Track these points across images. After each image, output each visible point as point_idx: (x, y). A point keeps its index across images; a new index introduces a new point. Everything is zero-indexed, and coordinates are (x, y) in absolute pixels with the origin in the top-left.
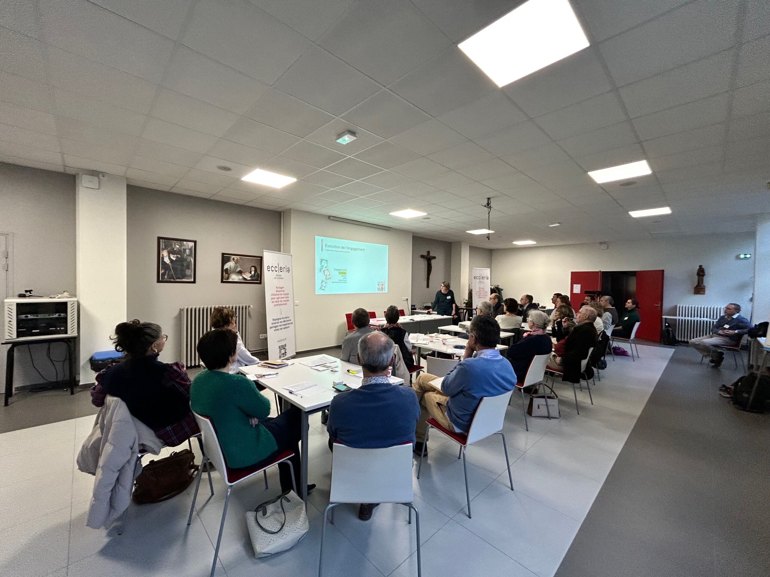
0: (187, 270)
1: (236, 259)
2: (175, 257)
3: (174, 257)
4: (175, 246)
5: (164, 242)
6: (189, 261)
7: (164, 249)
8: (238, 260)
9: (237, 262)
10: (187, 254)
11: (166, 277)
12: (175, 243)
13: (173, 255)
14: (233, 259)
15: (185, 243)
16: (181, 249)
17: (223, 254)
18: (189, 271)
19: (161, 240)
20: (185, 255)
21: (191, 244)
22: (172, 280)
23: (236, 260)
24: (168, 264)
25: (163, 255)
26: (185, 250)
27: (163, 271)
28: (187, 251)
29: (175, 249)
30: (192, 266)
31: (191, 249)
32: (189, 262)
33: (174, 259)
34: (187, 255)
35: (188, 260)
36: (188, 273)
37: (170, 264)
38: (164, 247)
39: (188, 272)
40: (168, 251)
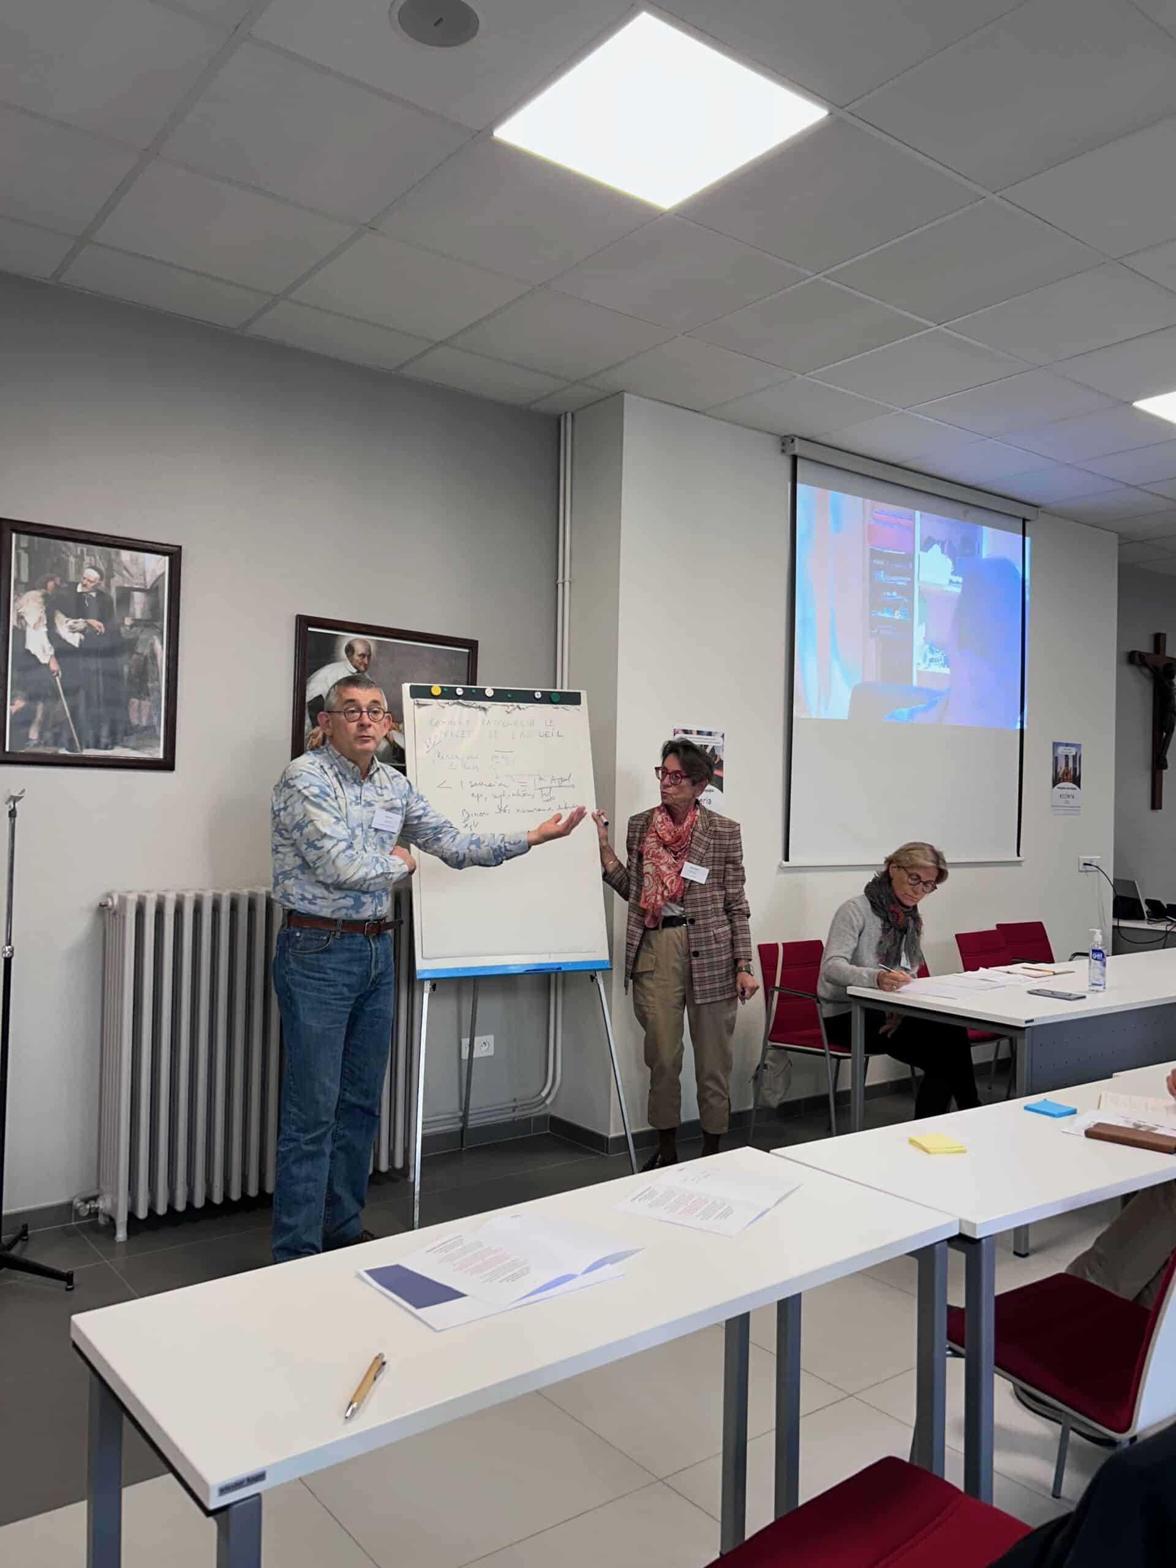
0: (135, 701)
1: (359, 648)
2: (82, 632)
3: (73, 630)
4: (79, 571)
5: (26, 550)
6: (147, 652)
7: (30, 587)
8: (369, 657)
9: (366, 666)
10: (138, 616)
11: (34, 734)
12: (80, 558)
13: (71, 622)
14: (350, 650)
15: (126, 555)
16: (108, 585)
17: (304, 622)
18: (146, 704)
19: (14, 535)
20: (128, 621)
21: (158, 565)
22: (63, 751)
23: (363, 655)
24: (47, 665)
25: (20, 617)
26: (125, 595)
27: (20, 704)
28: (138, 598)
29: (79, 589)
30: (158, 679)
31: (152, 591)
32: (146, 658)
33: (75, 640)
34: (136, 623)
35: (143, 649)
36: (140, 718)
37: (54, 666)
38: (25, 578)
39: (139, 710)
40: (45, 596)
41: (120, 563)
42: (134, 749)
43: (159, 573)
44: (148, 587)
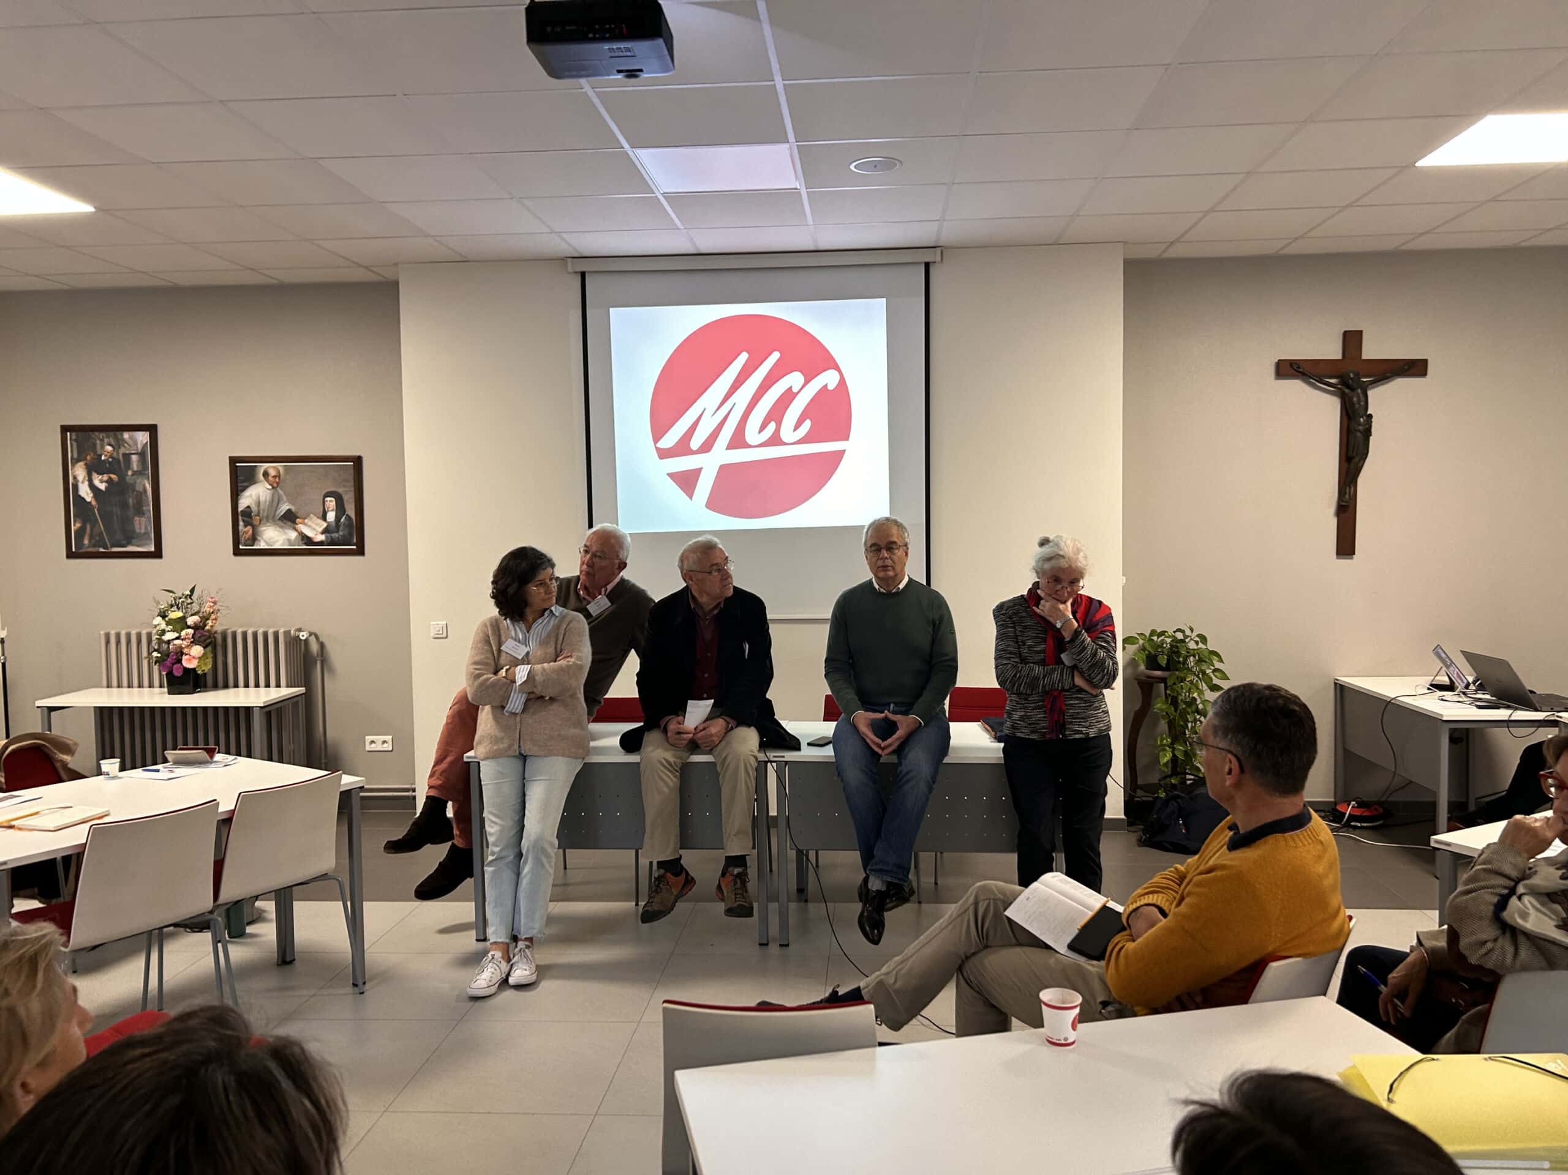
0: (137, 519)
1: (272, 473)
2: (106, 482)
3: (101, 481)
4: (102, 447)
5: (76, 440)
6: (141, 489)
7: (78, 461)
8: (279, 476)
9: (278, 483)
10: (135, 468)
11: (86, 542)
12: (102, 440)
14: (266, 474)
15: (126, 435)
16: (118, 453)
17: (233, 461)
18: (143, 519)
19: (68, 434)
20: (130, 473)
21: (143, 437)
22: (102, 550)
23: (275, 477)
24: (90, 503)
25: (75, 478)
26: (127, 457)
27: (78, 525)
28: (134, 458)
29: (103, 458)
30: (149, 505)
31: (142, 455)
32: (141, 493)
33: (102, 487)
34: (135, 473)
36: (140, 528)
37: (94, 503)
38: (75, 456)
39: (140, 524)
40: (86, 464)
41: (124, 440)
42: (138, 546)
43: (145, 442)
44: (139, 451)
